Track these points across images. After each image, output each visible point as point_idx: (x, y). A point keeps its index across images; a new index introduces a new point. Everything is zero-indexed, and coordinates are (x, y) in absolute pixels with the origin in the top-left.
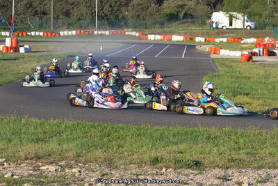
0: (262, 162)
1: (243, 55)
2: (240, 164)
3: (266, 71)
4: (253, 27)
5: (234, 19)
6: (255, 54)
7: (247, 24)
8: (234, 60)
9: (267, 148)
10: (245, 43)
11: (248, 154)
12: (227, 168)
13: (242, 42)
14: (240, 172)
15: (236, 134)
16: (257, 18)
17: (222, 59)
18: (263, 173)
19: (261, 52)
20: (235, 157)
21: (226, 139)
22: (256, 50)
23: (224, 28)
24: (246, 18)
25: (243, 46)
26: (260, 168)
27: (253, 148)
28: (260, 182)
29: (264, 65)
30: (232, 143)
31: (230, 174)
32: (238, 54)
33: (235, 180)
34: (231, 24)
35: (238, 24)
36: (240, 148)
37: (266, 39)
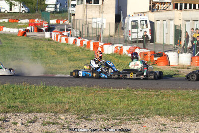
0: (31, 108)
1: (19, 32)
2: (16, 110)
3: (36, 43)
4: (27, 11)
5: (13, 6)
6: (28, 31)
7: (22, 9)
8: (13, 35)
9: (35, 98)
10: (21, 23)
11: (22, 102)
12: (7, 112)
13: (19, 22)
14: (16, 115)
15: (13, 88)
16: (29, 5)
17: (5, 34)
18: (32, 116)
19: (33, 29)
20: (12, 104)
21: (6, 92)
22: (29, 28)
23: (6, 12)
24: (22, 5)
25: (20, 25)
26: (30, 112)
27: (25, 98)
28: (30, 122)
29: (34, 38)
30: (11, 94)
31: (9, 116)
32: (16, 31)
33: (12, 121)
34: (11, 10)
35: (16, 9)
36: (16, 98)
37: (36, 20)
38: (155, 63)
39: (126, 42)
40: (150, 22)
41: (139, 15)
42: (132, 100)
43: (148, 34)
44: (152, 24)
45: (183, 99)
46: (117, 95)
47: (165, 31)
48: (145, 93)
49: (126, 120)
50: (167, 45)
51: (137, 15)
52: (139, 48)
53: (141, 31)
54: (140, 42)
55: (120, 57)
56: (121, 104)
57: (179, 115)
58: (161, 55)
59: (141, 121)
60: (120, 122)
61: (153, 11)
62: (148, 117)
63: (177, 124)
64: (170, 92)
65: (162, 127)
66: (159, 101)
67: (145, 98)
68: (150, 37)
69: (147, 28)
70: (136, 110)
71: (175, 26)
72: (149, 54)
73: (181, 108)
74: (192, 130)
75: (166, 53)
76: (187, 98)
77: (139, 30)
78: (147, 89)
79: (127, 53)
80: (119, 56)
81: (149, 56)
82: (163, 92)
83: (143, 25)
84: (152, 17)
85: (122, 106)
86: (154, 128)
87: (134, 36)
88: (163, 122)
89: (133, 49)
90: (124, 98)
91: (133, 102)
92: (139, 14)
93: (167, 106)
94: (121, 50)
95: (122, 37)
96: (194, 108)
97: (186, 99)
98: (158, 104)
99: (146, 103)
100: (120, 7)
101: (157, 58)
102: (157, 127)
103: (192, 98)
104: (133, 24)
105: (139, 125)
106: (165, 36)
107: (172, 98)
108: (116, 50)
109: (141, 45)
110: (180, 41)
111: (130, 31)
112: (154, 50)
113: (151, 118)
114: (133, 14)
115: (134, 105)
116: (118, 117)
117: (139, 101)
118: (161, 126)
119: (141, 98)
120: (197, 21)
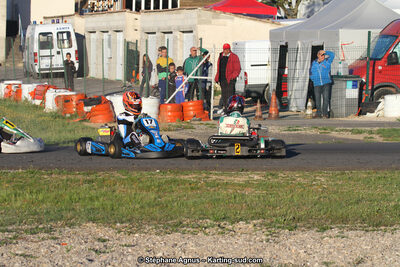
38: (86, 118)
39: (28, 75)
40: (77, 35)
41: (53, 22)
42: (38, 192)
43: (73, 58)
44: (80, 38)
45: (141, 189)
46: (9, 182)
47: (107, 52)
48: (65, 177)
49: (26, 231)
50: (112, 82)
51: (50, 21)
52: (55, 88)
53: (58, 53)
54: (57, 75)
55: (16, 107)
56: (16, 200)
57: (134, 222)
58: (98, 101)
59: (57, 235)
60: (15, 238)
61: (81, 14)
62: (71, 225)
63: (130, 240)
64: (117, 174)
65: (98, 245)
66: (93, 193)
67: (66, 187)
68: (77, 65)
69: (70, 46)
70: (48, 212)
71: (127, 44)
72: (75, 99)
73: (138, 206)
74: (159, 250)
75: (108, 98)
76: (149, 187)
77: (54, 52)
78: (71, 170)
79: (30, 98)
80: (14, 103)
81: (74, 103)
82: (101, 175)
83: (63, 40)
84: (80, 24)
85: (18, 204)
86: (83, 247)
87: (44, 63)
88: (101, 235)
89: (43, 89)
90: (22, 188)
91: (41, 197)
92: (55, 20)
93: (109, 203)
94: (19, 91)
95: (21, 65)
96: (163, 207)
97: (148, 189)
98: (91, 199)
99: (67, 197)
100: (16, 5)
101: (90, 108)
102: (89, 245)
103: (159, 186)
104: (43, 38)
105: (52, 242)
106: (105, 63)
107: (119, 188)
108: (7, 91)
109: (59, 80)
110: (137, 72)
111: (35, 54)
112: (83, 92)
113: (77, 229)
114: (43, 20)
115: (43, 201)
116: (11, 228)
117: (53, 195)
118: (96, 243)
119: (57, 187)
120: (171, 33)
